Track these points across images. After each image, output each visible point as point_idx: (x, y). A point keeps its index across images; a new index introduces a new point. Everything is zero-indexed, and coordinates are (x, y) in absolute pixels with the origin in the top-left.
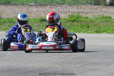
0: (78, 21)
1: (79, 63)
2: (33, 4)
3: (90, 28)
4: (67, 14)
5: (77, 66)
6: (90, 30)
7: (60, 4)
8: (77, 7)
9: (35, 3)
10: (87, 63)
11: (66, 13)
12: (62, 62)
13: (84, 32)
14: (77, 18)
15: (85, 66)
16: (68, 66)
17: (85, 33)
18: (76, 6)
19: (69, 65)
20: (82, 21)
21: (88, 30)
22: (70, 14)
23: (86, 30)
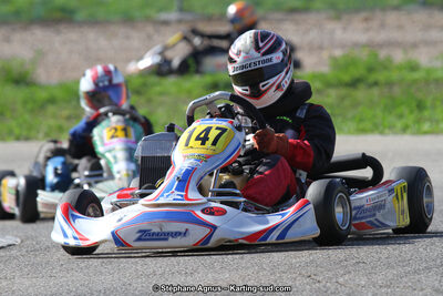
0: (376, 84)
1: (389, 266)
2: (173, 16)
3: (426, 113)
4: (325, 54)
5: (379, 279)
6: (430, 120)
7: (293, 11)
8: (366, 20)
9: (181, 10)
10: (424, 265)
11: (321, 48)
12: (312, 261)
13: (405, 130)
14: (371, 70)
15: (417, 277)
16: (341, 280)
17: (409, 131)
18: (364, 15)
19: (346, 277)
20: (390, 84)
21: (419, 121)
22: (338, 53)
23: (410, 119)
